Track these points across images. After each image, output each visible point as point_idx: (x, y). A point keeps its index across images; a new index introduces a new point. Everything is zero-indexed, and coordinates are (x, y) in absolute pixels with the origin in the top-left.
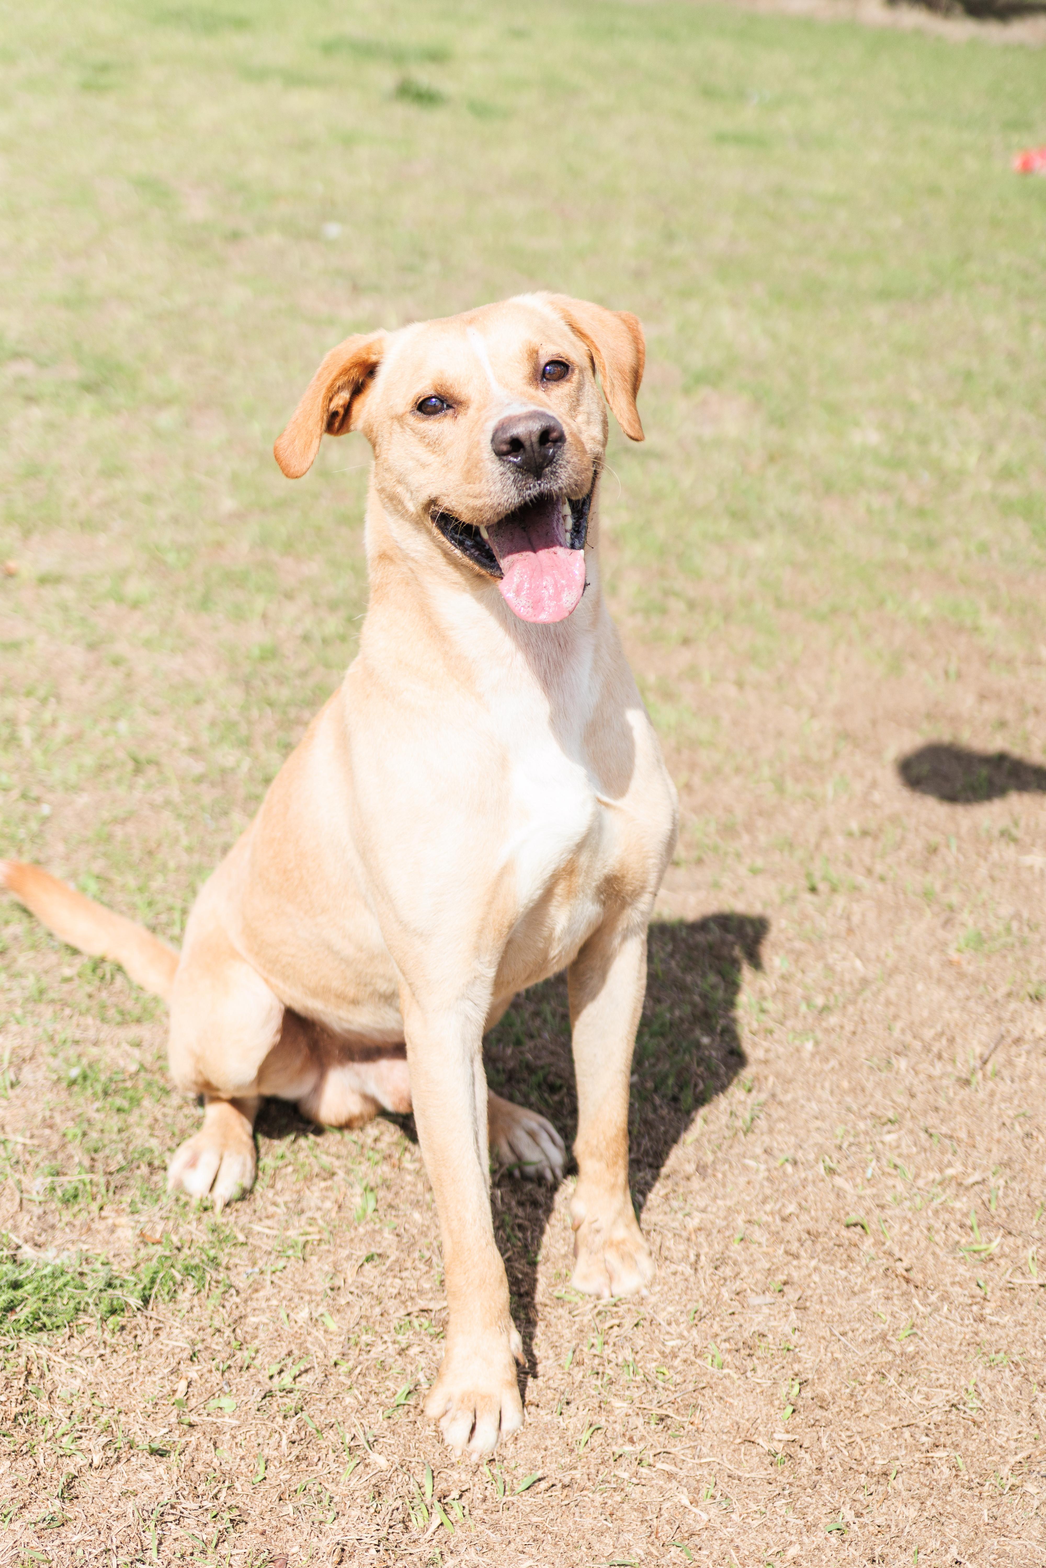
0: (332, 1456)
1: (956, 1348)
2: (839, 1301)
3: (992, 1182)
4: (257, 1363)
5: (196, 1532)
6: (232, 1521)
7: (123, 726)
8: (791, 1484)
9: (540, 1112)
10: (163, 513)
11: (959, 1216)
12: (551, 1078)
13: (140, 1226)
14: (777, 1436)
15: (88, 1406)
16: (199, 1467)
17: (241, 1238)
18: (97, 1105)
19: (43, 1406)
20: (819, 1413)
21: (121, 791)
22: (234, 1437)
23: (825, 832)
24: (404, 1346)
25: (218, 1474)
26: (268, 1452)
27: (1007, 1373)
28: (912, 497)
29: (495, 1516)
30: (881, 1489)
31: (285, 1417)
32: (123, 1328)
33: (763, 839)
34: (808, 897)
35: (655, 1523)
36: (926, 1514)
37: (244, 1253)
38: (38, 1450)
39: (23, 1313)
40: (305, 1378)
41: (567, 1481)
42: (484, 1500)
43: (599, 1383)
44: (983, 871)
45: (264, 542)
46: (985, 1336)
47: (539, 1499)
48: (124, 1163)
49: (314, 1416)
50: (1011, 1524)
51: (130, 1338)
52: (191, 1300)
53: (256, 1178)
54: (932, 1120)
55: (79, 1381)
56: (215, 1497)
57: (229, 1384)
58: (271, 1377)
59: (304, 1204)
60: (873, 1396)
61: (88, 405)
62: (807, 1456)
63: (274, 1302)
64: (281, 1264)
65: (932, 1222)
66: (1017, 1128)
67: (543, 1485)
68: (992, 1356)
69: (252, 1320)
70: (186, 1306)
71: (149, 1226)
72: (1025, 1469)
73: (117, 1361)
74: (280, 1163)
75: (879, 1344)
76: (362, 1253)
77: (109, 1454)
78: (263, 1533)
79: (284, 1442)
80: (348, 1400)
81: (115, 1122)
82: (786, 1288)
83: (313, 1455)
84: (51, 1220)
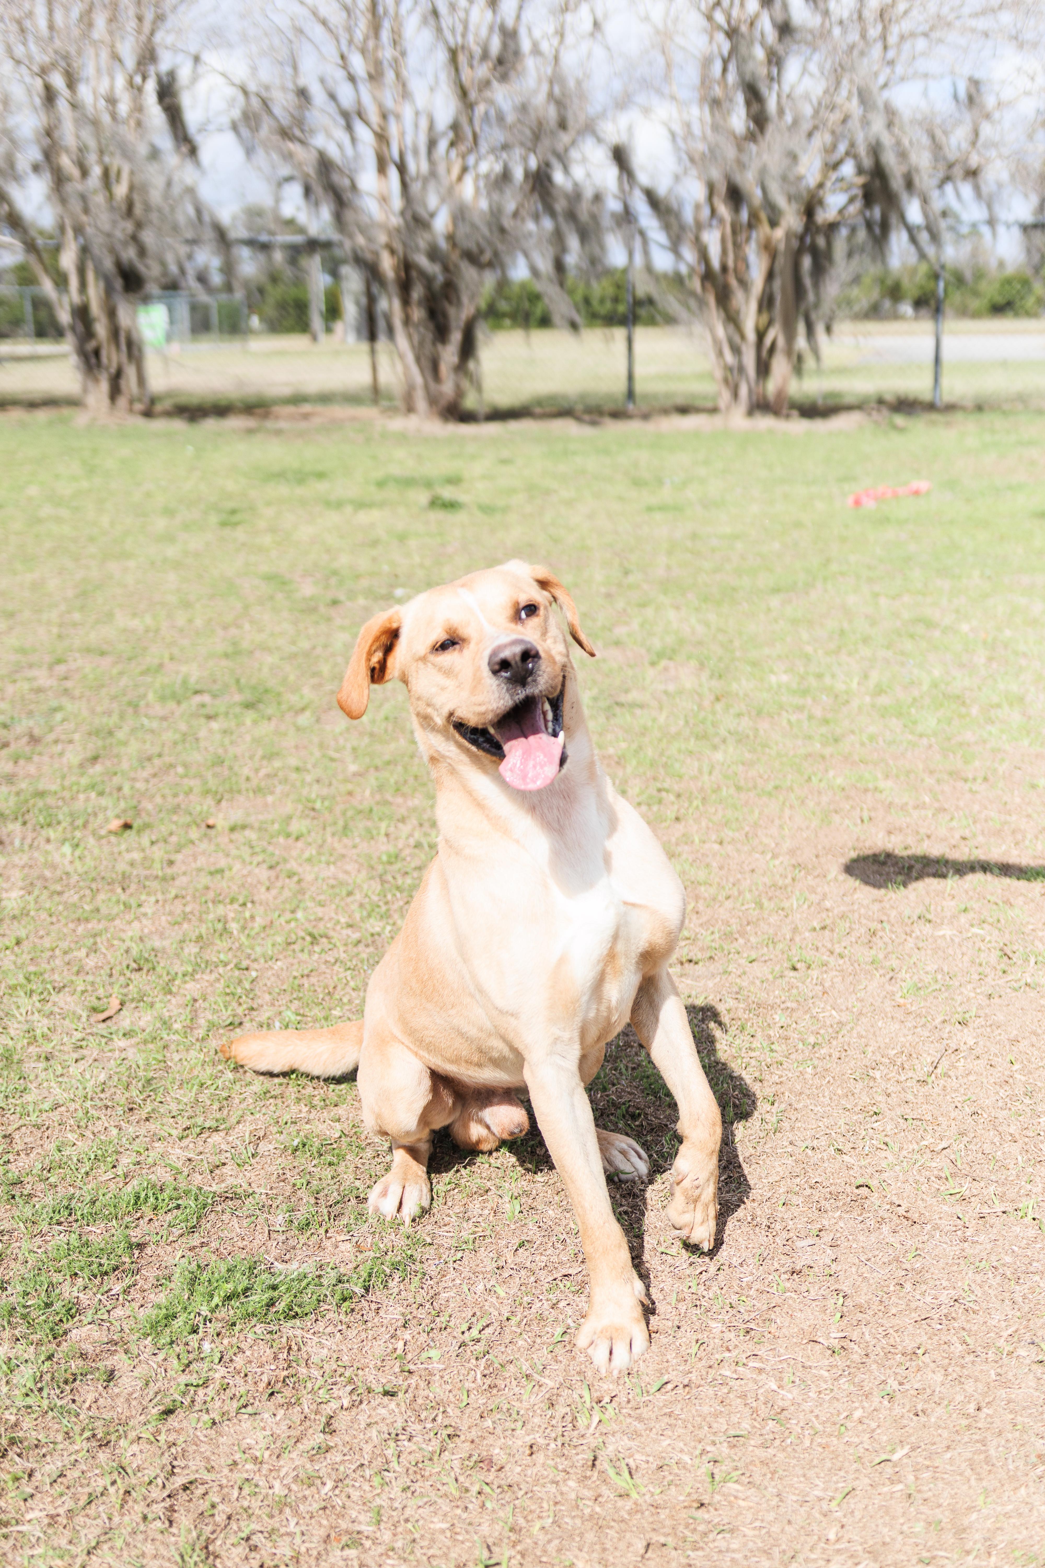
0: (514, 1383)
1: (950, 1262)
2: (862, 1238)
3: (955, 1147)
4: (451, 1324)
5: (424, 1446)
6: (449, 1436)
7: (300, 915)
8: (848, 1366)
9: (627, 1134)
10: (309, 778)
11: (936, 1172)
12: (631, 1109)
13: (354, 1240)
14: (833, 1335)
15: (335, 1367)
16: (420, 1401)
17: (429, 1240)
18: (314, 1162)
19: (303, 1370)
20: (860, 1316)
21: (305, 956)
22: (442, 1377)
23: (795, 930)
24: (555, 1301)
25: (433, 1404)
26: (468, 1385)
27: (990, 1275)
28: (818, 712)
29: (638, 1411)
30: (914, 1364)
31: (477, 1359)
32: (353, 1310)
33: (753, 939)
34: (792, 974)
35: (754, 1404)
36: (950, 1378)
37: (431, 1250)
38: (304, 1401)
39: (281, 1306)
40: (487, 1331)
41: (686, 1382)
42: (629, 1402)
43: (698, 1312)
44: (911, 943)
45: (381, 788)
46: (969, 1251)
47: (667, 1397)
48: (339, 1198)
49: (497, 1356)
50: (1013, 1380)
51: (359, 1316)
52: (398, 1287)
53: (432, 1199)
54: (906, 1110)
55: (326, 1351)
56: (434, 1420)
57: (433, 1340)
58: (463, 1333)
59: (469, 1214)
60: (896, 1300)
61: (249, 717)
62: (856, 1347)
63: (458, 1282)
64: (459, 1255)
65: (917, 1177)
66: (966, 1108)
67: (669, 1386)
68: (977, 1264)
69: (444, 1296)
70: (396, 1290)
71: (362, 1239)
72: (1016, 1339)
73: (352, 1333)
74: (449, 1187)
75: (895, 1264)
76: (516, 1241)
77: (355, 1398)
78: (472, 1442)
79: (479, 1376)
80: (521, 1343)
81: (328, 1173)
82: (821, 1234)
83: (501, 1383)
84: (292, 1242)
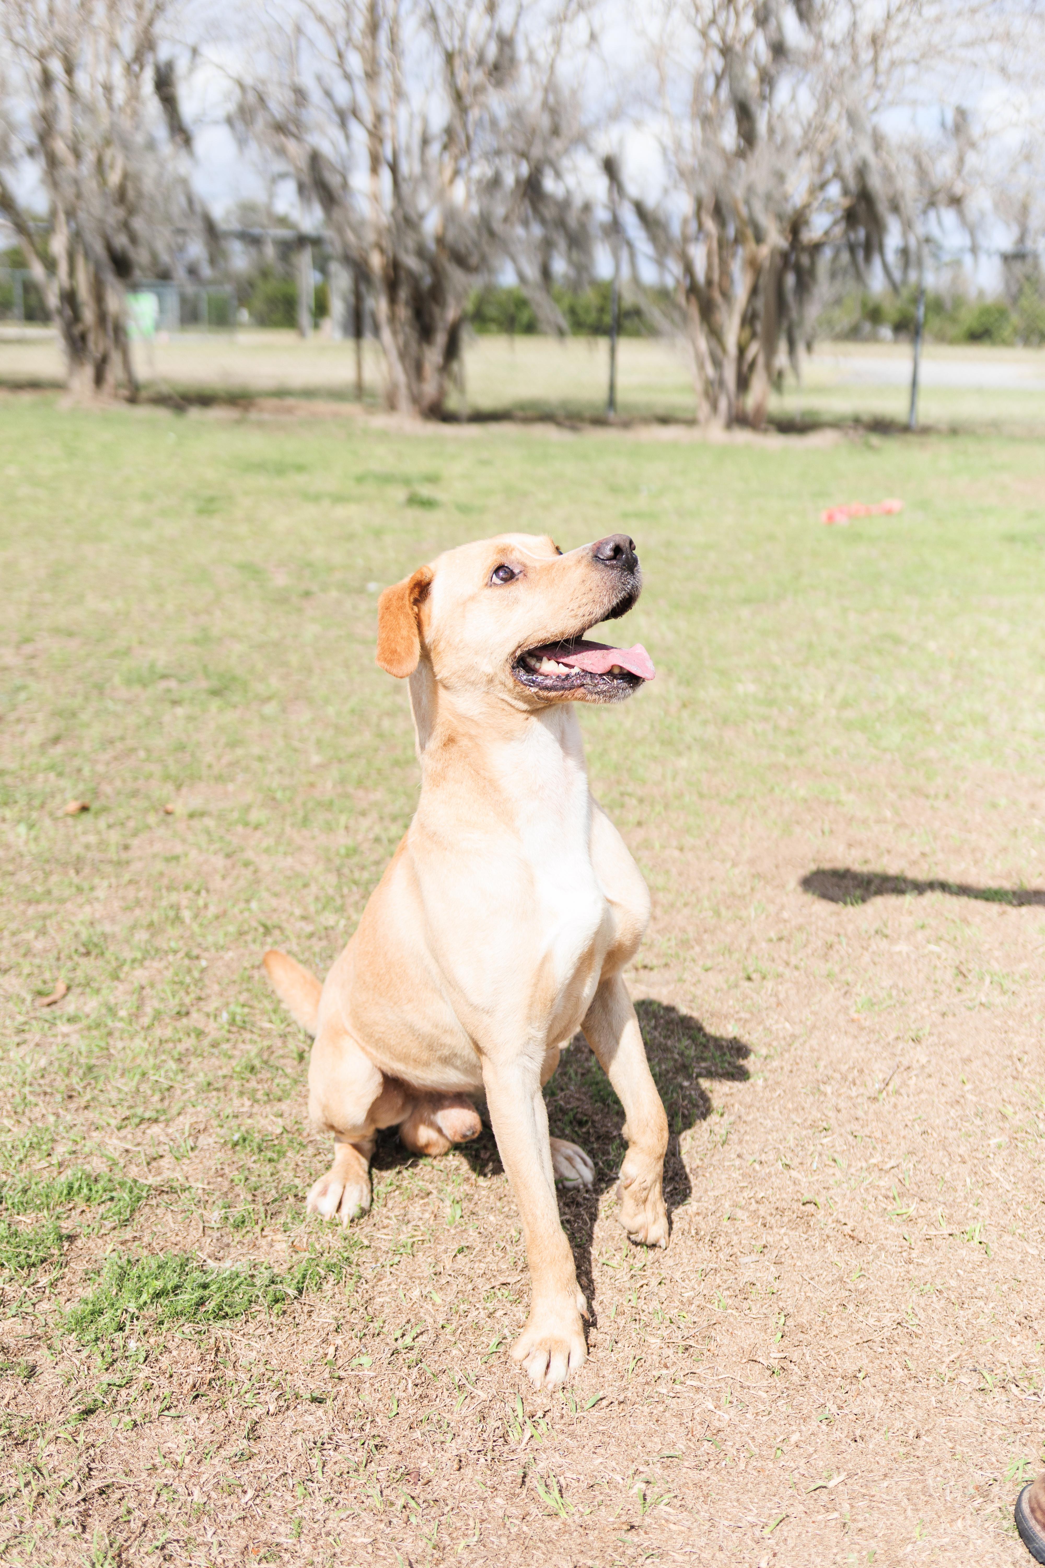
0: (446, 1393)
1: (895, 1284)
2: (806, 1256)
3: (904, 1166)
4: (385, 1330)
5: (350, 1456)
6: (376, 1446)
7: (254, 905)
8: (787, 1388)
9: (573, 1141)
10: (271, 768)
11: (883, 1191)
12: (579, 1116)
13: (291, 1240)
14: (773, 1355)
15: (263, 1370)
16: (348, 1409)
17: (366, 1243)
18: (254, 1158)
19: (230, 1373)
20: (801, 1336)
21: (256, 947)
22: (372, 1385)
23: (752, 940)
24: (491, 1310)
25: (362, 1413)
26: (399, 1394)
27: (935, 1299)
28: (783, 723)
29: (571, 1428)
30: (854, 1387)
31: (409, 1367)
32: (284, 1312)
33: (710, 948)
34: (747, 984)
35: (690, 1424)
36: (890, 1403)
37: (369, 1253)
38: (229, 1405)
39: (211, 1306)
40: (420, 1338)
41: (621, 1398)
42: (562, 1417)
43: (637, 1326)
44: (866, 958)
45: (343, 781)
46: (914, 1273)
47: (602, 1413)
48: (276, 1196)
49: (430, 1366)
50: (954, 1406)
51: (290, 1319)
52: (333, 1289)
53: (372, 1200)
54: (855, 1126)
55: (255, 1353)
56: (362, 1429)
57: (365, 1346)
58: (396, 1340)
59: (409, 1217)
60: (839, 1322)
61: (215, 705)
62: (796, 1368)
63: (394, 1286)
64: (397, 1259)
65: (865, 1196)
66: (917, 1127)
67: (605, 1403)
68: (922, 1287)
69: (379, 1300)
70: (330, 1293)
71: (298, 1239)
72: (958, 1365)
73: (282, 1336)
74: (390, 1189)
75: (839, 1284)
76: (456, 1247)
77: (281, 1403)
78: (400, 1453)
79: (410, 1385)
80: (455, 1352)
81: (268, 1169)
82: (766, 1251)
83: (432, 1393)
84: (225, 1240)
